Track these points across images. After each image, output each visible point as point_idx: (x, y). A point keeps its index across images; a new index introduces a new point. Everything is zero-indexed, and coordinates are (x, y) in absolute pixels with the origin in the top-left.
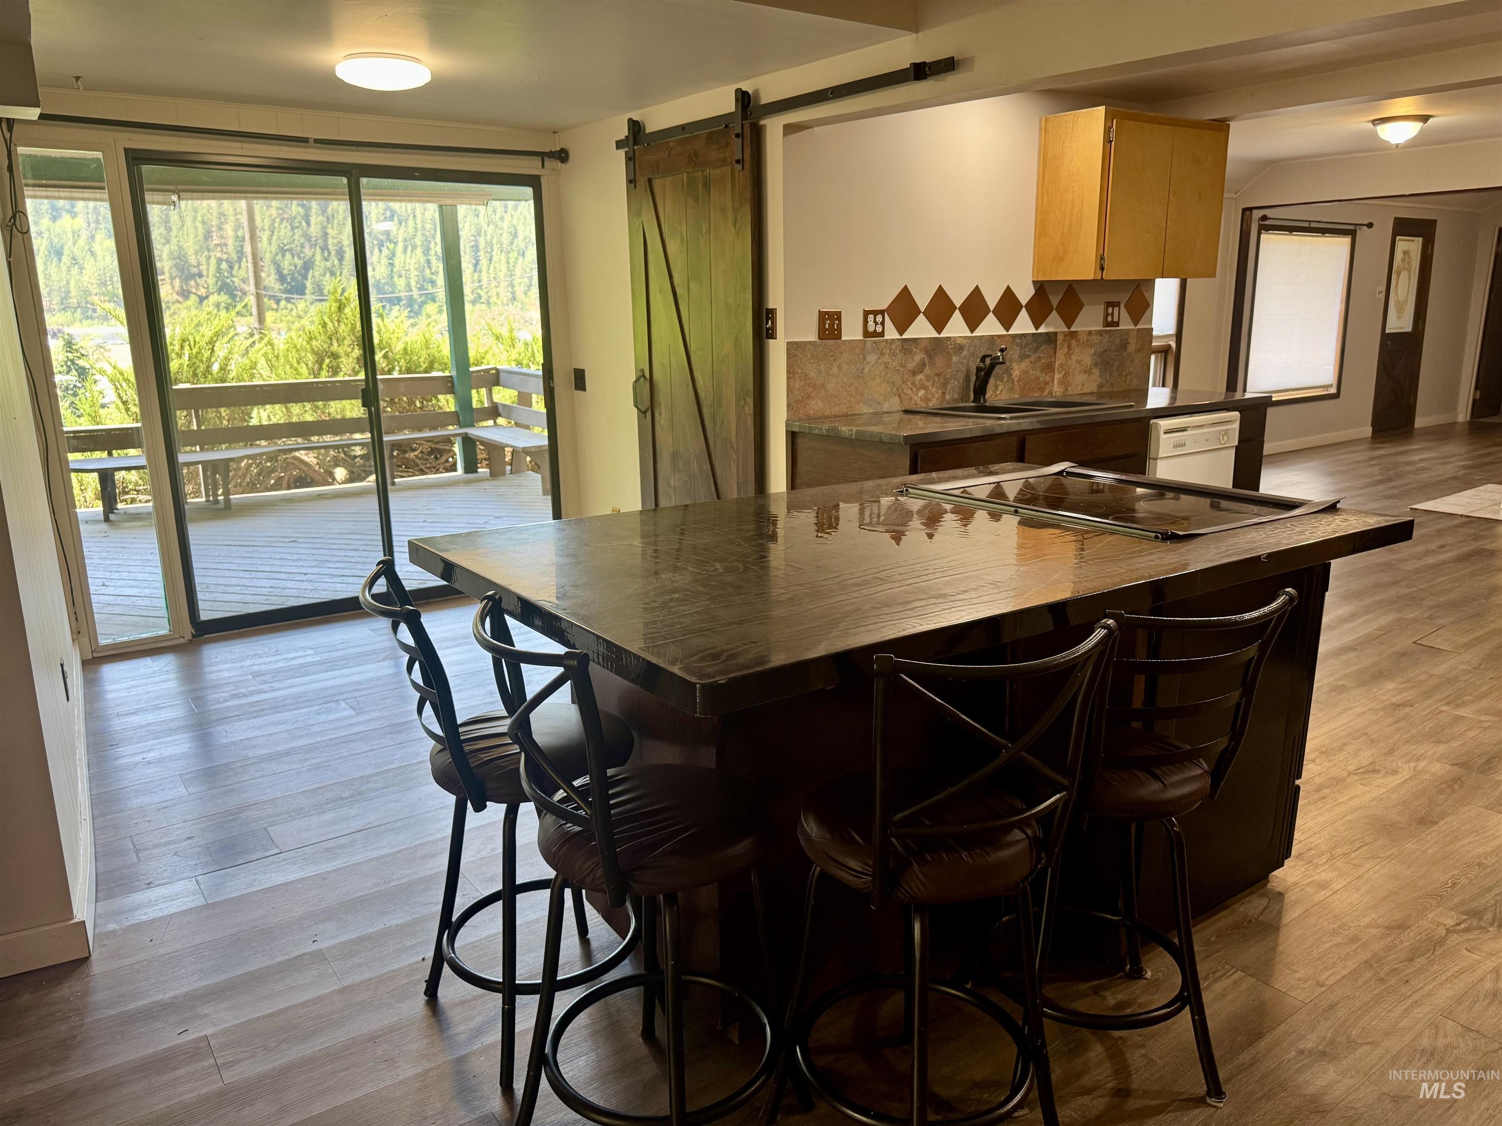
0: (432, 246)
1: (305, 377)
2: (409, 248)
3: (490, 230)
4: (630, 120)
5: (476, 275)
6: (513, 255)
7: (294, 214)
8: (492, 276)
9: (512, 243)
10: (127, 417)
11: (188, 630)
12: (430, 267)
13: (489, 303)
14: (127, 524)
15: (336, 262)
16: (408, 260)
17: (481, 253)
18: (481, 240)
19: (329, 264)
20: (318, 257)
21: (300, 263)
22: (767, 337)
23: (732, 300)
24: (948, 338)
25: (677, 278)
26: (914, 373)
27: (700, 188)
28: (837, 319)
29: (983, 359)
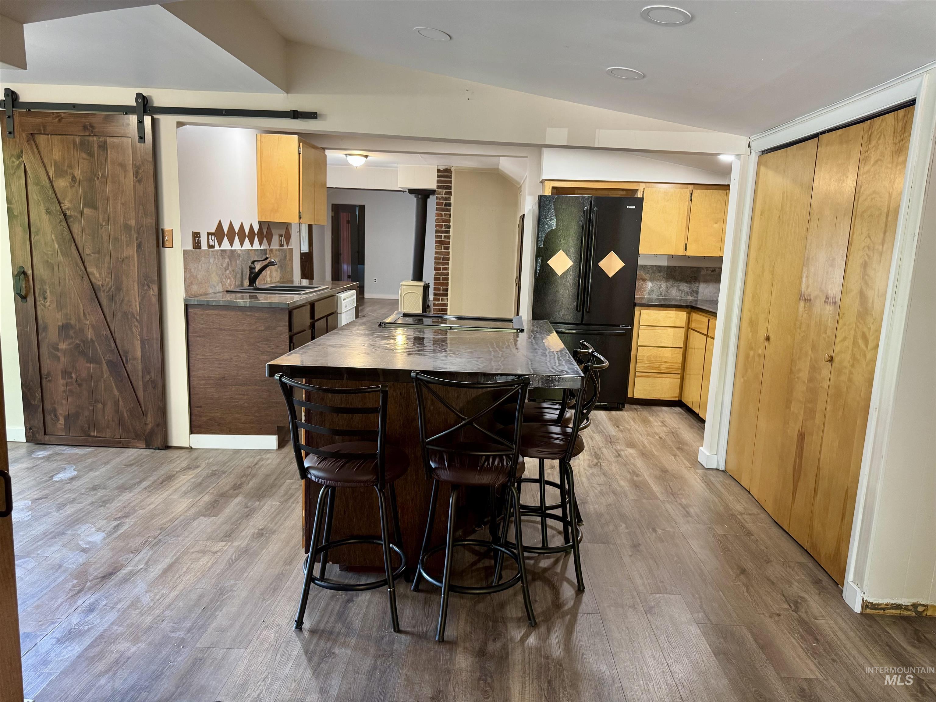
4: (7, 90)
22: (163, 246)
23: (133, 223)
24: (235, 250)
25: (66, 204)
26: (226, 269)
27: (96, 149)
28: (200, 237)
29: (253, 262)
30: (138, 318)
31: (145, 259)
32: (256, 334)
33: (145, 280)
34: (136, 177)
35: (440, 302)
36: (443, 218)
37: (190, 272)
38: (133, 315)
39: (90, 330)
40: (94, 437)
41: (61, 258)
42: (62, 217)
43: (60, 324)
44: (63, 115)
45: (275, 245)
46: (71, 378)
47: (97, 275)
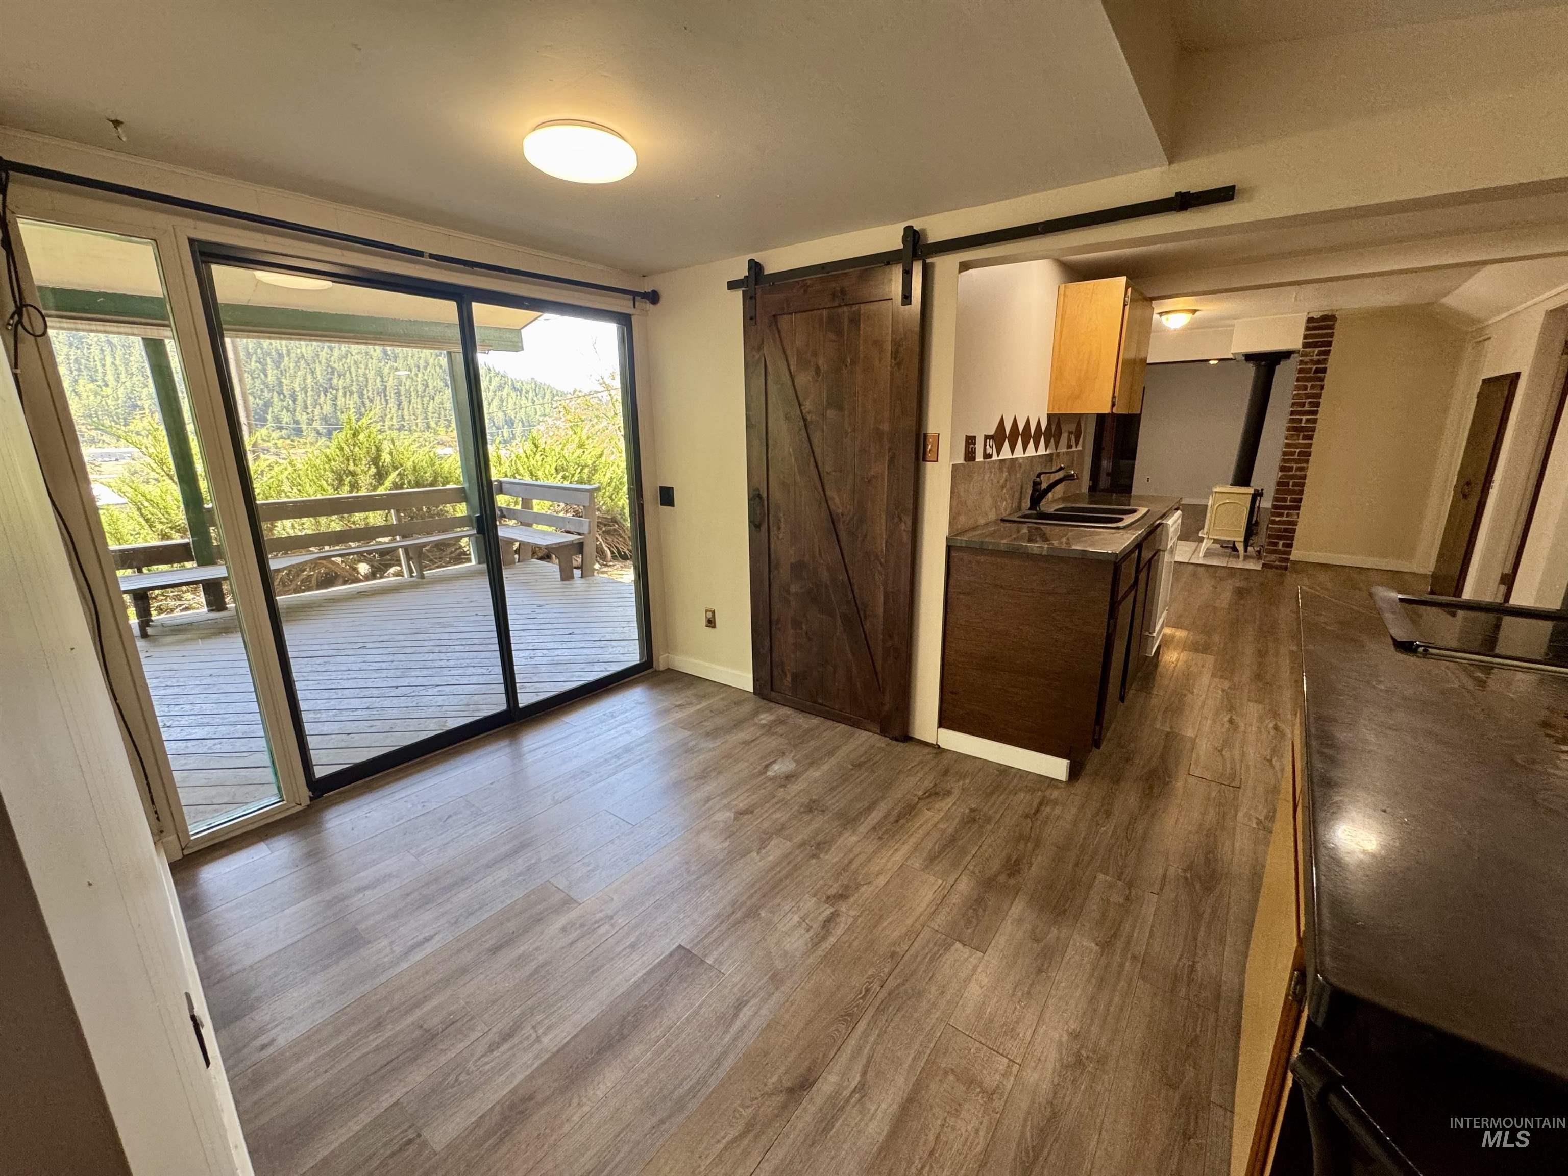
0: (365, 392)
1: (330, 494)
2: (348, 394)
3: (408, 383)
4: (751, 262)
5: (400, 412)
6: (426, 399)
7: (253, 368)
8: (412, 412)
9: (425, 391)
10: (150, 532)
11: (305, 794)
12: (365, 407)
13: (410, 431)
14: (169, 639)
15: (291, 402)
16: (347, 402)
17: (403, 397)
18: (402, 389)
19: (285, 404)
20: (276, 399)
21: (261, 403)
22: (925, 460)
23: (885, 427)
24: (1017, 459)
25: (808, 406)
26: (1003, 487)
27: (846, 323)
28: (975, 444)
29: (1039, 476)
30: (883, 560)
31: (898, 479)
32: (1051, 598)
33: (896, 509)
34: (895, 359)
35: (1284, 519)
36: (1308, 391)
37: (959, 497)
38: (877, 557)
39: (826, 573)
40: (821, 705)
41: (798, 478)
42: (802, 423)
43: (793, 561)
44: (809, 282)
45: (1063, 449)
46: (801, 629)
47: (837, 500)
